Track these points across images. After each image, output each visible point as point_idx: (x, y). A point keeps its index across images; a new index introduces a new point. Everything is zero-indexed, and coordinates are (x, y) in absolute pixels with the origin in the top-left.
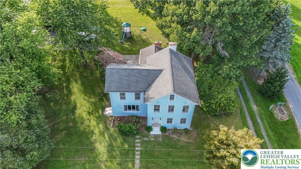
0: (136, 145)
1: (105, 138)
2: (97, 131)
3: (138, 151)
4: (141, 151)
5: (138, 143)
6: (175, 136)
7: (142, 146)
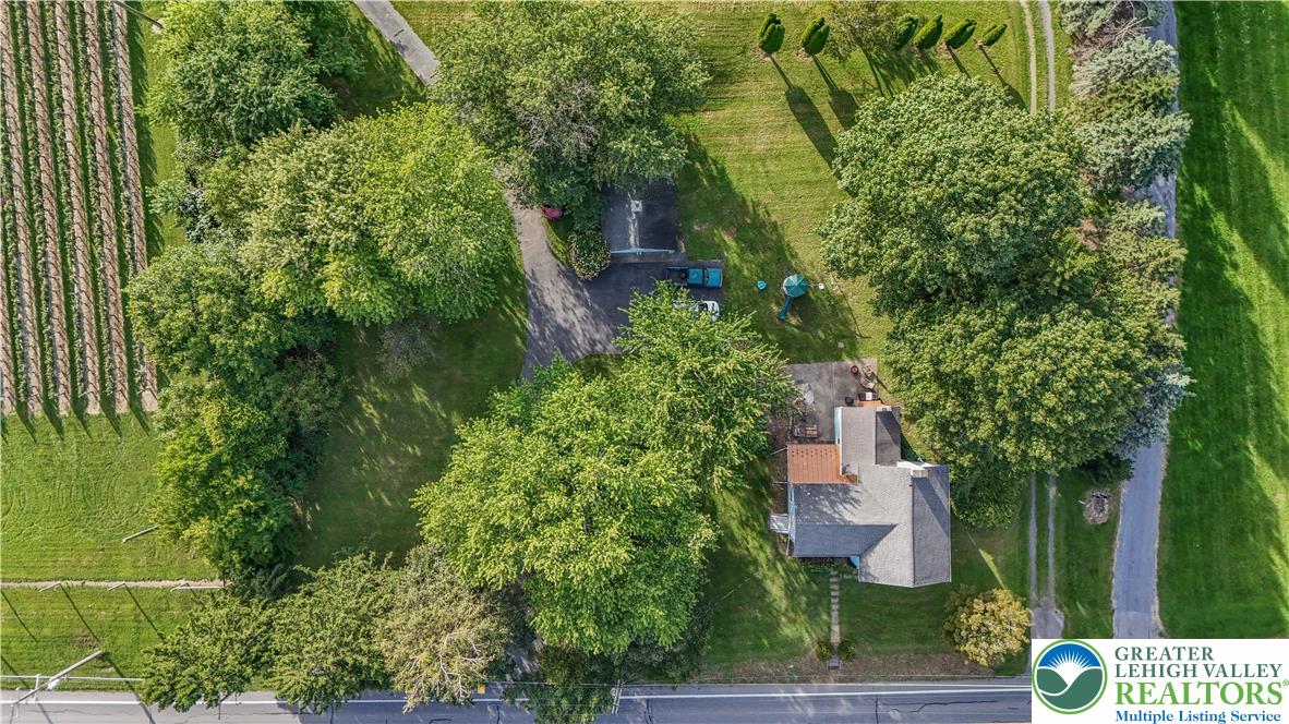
0: (832, 587)
1: (778, 572)
2: (762, 558)
3: (835, 597)
4: (841, 598)
5: (833, 583)
7: (840, 589)
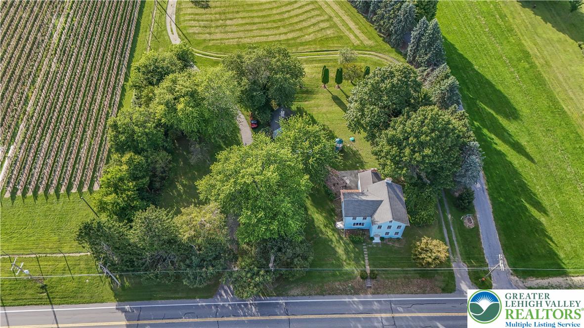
4: (368, 254)
5: (365, 248)
6: (390, 244)
7: (368, 250)
